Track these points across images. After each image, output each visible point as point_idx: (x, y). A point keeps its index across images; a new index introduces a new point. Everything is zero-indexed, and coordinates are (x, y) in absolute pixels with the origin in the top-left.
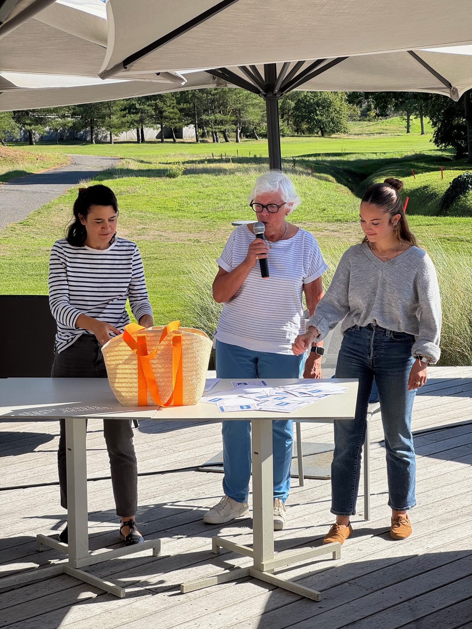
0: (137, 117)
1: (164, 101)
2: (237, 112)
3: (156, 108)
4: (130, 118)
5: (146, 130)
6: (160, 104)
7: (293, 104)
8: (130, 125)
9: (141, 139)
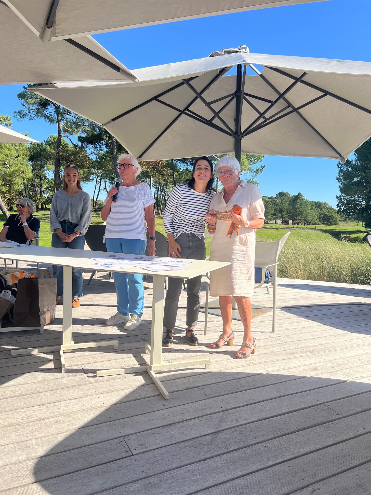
0: (275, 217)
1: (284, 213)
2: (305, 217)
3: (282, 215)
4: (274, 217)
5: (278, 221)
6: (283, 214)
7: (323, 216)
8: (274, 219)
9: (276, 223)
